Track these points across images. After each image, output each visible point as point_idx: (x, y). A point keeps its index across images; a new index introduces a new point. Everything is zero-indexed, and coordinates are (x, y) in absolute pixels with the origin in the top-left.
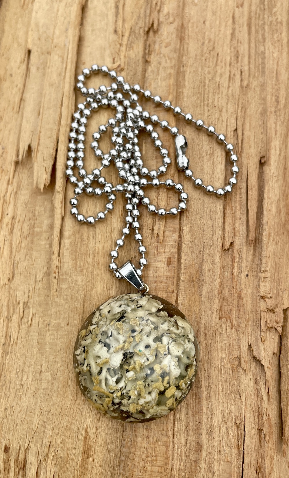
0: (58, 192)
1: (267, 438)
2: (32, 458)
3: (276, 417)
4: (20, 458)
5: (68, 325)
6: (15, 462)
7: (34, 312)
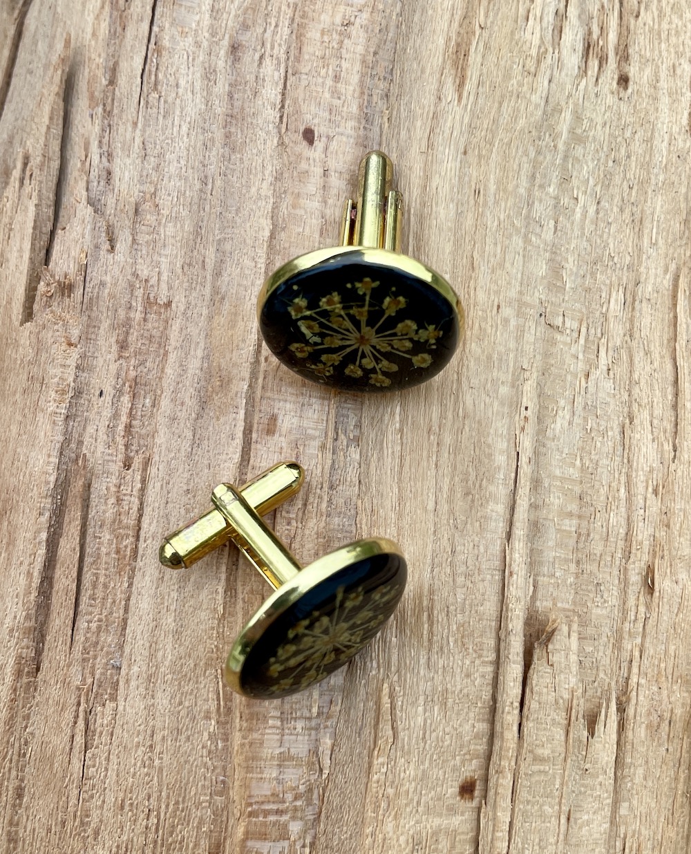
5: (499, 307)
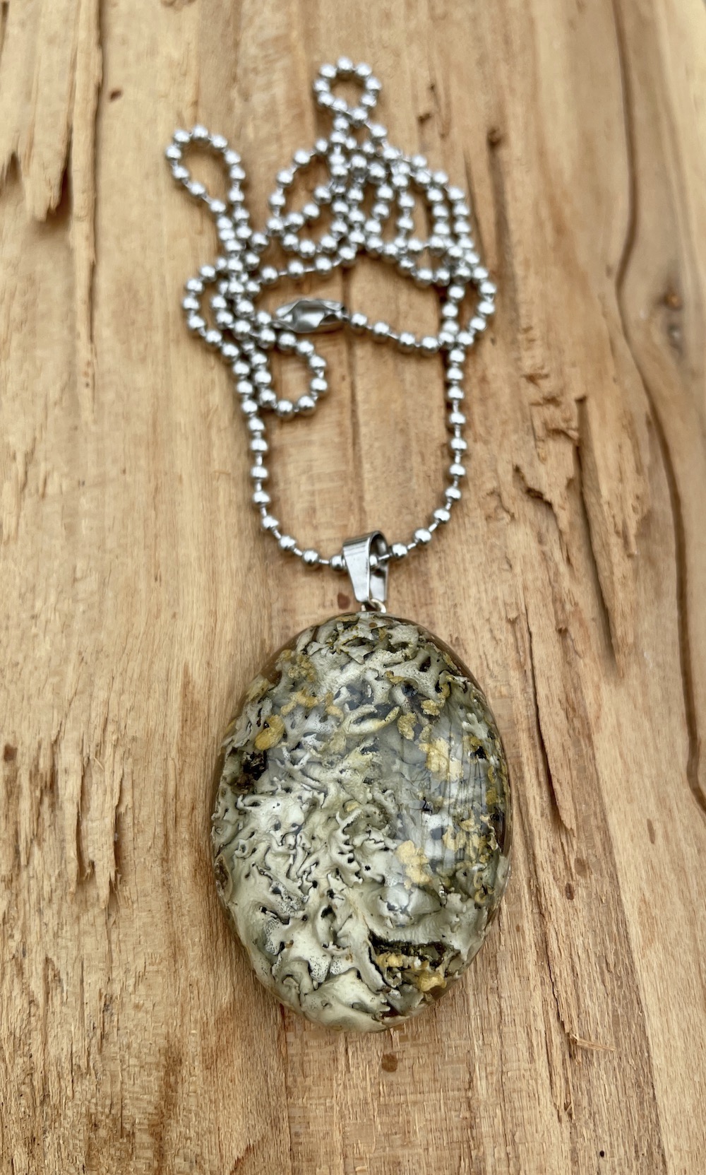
0: (79, 219)
1: (580, 647)
2: (69, 759)
3: (592, 607)
4: (41, 766)
6: (30, 779)
7: (49, 467)
